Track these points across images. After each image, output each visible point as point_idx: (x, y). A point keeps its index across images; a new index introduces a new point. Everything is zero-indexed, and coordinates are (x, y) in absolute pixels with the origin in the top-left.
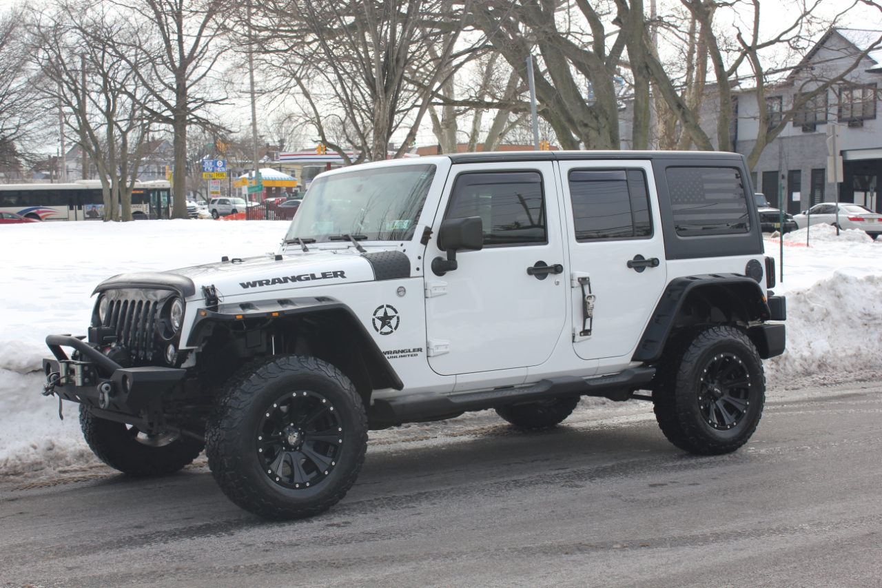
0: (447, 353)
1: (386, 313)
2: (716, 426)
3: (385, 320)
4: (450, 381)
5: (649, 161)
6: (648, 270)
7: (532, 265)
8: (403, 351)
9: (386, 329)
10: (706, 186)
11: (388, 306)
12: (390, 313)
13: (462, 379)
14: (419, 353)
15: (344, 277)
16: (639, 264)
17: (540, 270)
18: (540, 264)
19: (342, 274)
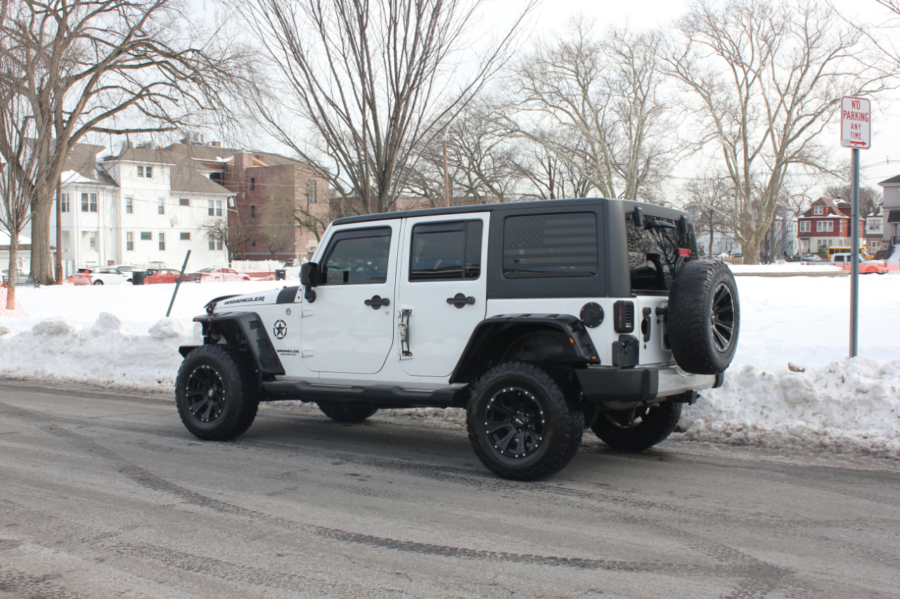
0: (312, 356)
1: (280, 325)
2: (502, 452)
3: (280, 329)
4: (315, 375)
5: (489, 213)
6: (467, 307)
7: (370, 298)
8: (288, 351)
9: (280, 336)
10: (547, 232)
11: (282, 321)
12: (283, 325)
13: (323, 376)
14: (297, 353)
15: (263, 300)
16: (460, 301)
17: (376, 302)
18: (376, 297)
19: (262, 299)
